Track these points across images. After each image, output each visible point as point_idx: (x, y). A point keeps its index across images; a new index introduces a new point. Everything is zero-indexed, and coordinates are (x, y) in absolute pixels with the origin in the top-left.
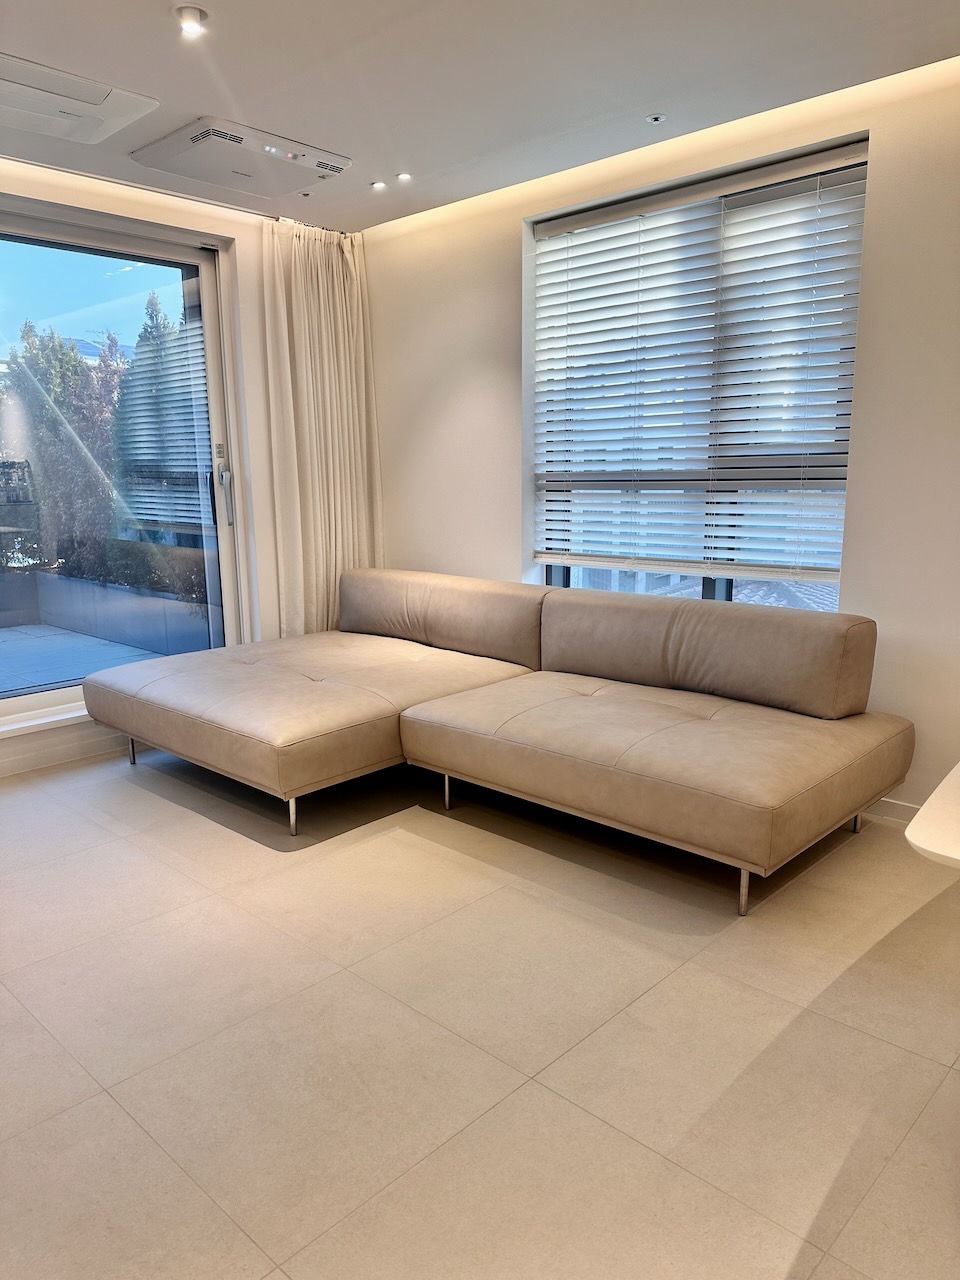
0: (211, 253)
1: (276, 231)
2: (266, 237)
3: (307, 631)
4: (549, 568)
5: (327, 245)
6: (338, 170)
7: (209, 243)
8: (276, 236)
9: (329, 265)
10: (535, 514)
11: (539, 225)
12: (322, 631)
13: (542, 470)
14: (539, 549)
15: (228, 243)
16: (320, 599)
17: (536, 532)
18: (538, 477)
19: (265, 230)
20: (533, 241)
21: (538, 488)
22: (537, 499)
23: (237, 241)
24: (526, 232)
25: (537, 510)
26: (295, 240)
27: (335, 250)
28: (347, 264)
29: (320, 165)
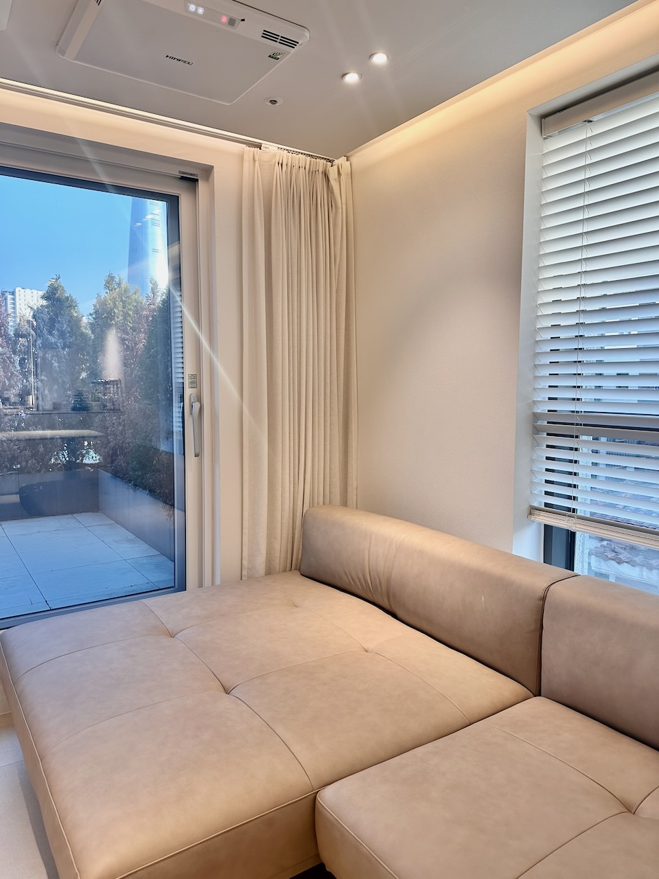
0: (190, 181)
1: (257, 158)
2: (246, 166)
3: (269, 572)
4: (548, 529)
5: (312, 173)
6: (292, 43)
7: (189, 170)
8: (257, 163)
9: (313, 194)
10: (532, 460)
11: (547, 119)
12: (285, 571)
13: (543, 409)
14: (536, 504)
15: (208, 171)
16: (285, 535)
17: (532, 482)
18: (536, 417)
19: (246, 157)
20: (540, 139)
21: (537, 430)
22: (535, 444)
23: (215, 170)
24: (532, 129)
25: (534, 457)
26: (277, 168)
27: (320, 177)
28: (332, 192)
29: (267, 35)
